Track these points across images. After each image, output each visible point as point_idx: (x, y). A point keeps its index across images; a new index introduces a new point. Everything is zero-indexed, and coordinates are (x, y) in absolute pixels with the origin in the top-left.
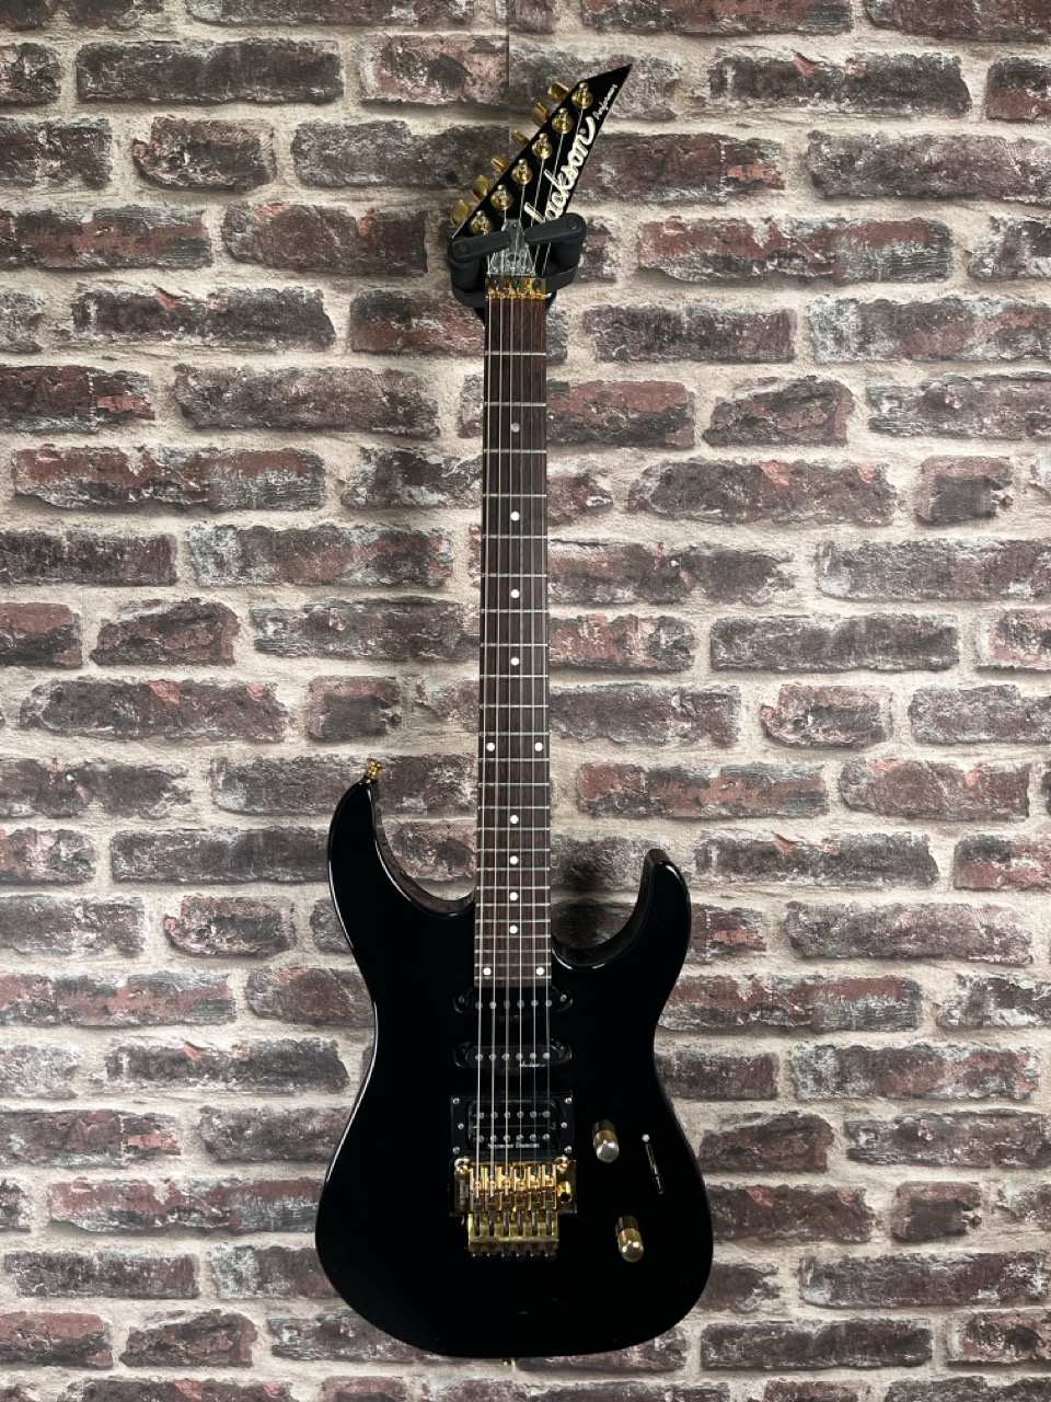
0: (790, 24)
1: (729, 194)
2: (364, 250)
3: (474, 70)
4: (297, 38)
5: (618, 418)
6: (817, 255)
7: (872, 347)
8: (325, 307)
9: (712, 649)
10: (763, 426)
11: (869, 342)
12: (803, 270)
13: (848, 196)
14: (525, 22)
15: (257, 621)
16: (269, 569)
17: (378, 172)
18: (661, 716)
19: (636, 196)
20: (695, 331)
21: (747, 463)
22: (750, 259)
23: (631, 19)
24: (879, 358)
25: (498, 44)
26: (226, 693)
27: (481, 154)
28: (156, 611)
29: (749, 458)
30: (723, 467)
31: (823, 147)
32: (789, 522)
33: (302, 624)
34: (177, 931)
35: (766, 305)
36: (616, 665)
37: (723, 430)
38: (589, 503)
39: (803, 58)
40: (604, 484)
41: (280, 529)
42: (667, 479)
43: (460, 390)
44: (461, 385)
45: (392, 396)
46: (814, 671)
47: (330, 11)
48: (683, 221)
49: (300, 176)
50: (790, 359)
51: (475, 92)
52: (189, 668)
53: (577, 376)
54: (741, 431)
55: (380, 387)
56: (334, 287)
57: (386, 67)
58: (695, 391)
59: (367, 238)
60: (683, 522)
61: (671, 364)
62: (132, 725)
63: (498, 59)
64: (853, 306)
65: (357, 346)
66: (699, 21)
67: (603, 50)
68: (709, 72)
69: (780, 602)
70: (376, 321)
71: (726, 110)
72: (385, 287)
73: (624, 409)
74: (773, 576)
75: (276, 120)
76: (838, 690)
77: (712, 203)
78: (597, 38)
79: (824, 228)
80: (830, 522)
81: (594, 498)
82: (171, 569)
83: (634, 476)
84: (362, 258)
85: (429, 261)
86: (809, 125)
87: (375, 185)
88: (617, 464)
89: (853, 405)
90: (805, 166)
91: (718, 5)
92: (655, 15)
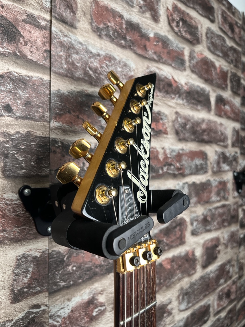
0: (170, 62)
1: (152, 135)
3: (26, 35)
6: (178, 164)
10: (163, 244)
12: (174, 171)
13: (185, 140)
14: (62, 16)
22: (158, 166)
23: (114, 36)
24: (193, 205)
25: (44, 23)
27: (30, 95)
31: (179, 118)
32: (170, 285)
38: (94, 314)
39: (174, 79)
40: (101, 299)
51: (26, 50)
63: (43, 32)
64: (187, 185)
66: (141, 48)
67: (101, 49)
69: (169, 322)
74: (166, 312)
78: (99, 40)
79: (179, 153)
80: (182, 279)
81: (96, 310)
86: (175, 108)
88: (107, 284)
89: (187, 226)
90: (174, 126)
91: (148, 44)
92: (125, 39)
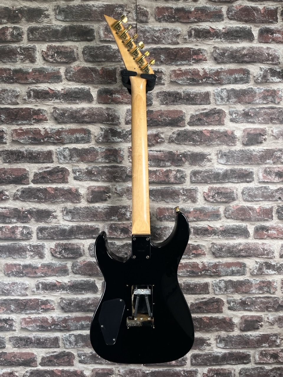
0: (208, 19)
1: (193, 63)
2: (101, 78)
4: (83, 24)
5: (166, 119)
6: (216, 78)
7: (230, 100)
8: (91, 92)
9: (191, 178)
10: (203, 121)
11: (230, 99)
12: (212, 81)
13: (223, 63)
14: (141, 20)
15: (74, 172)
16: (77, 159)
17: (104, 58)
18: (178, 195)
19: (170, 63)
20: (185, 97)
21: (199, 130)
22: (199, 79)
23: (168, 19)
24: (232, 103)
25: (134, 26)
26: (66, 190)
28: (48, 169)
29: (199, 129)
30: (193, 132)
31: (217, 50)
32: (210, 145)
33: (86, 173)
34: (54, 252)
35: (203, 90)
36: (166, 182)
37: (193, 122)
38: (159, 141)
39: (211, 28)
40: (162, 136)
41: (80, 148)
42: (179, 134)
43: (125, 112)
44: (126, 111)
45: (108, 114)
46: (217, 183)
47: (91, 18)
48: (182, 69)
49: (84, 59)
50: (209, 104)
52: (57, 184)
53: (155, 109)
54: (197, 122)
55: (105, 112)
56: (93, 87)
57: (106, 32)
58: (185, 112)
59: (102, 75)
60: (183, 145)
61: (179, 105)
62: (42, 199)
63: (134, 29)
64: (225, 90)
65: (99, 102)
66: (185, 19)
67: (161, 27)
68: (188, 32)
69: (208, 165)
70: (104, 95)
71: (192, 41)
72: (106, 87)
73: (167, 117)
74: (206, 159)
75: (78, 45)
76: (223, 188)
77: (189, 65)
78: (159, 24)
79: (218, 71)
80: (220, 145)
81: (160, 140)
82: (52, 159)
83: (170, 134)
84: (100, 79)
85: (117, 80)
86: (213, 45)
87: (104, 61)
88: (166, 131)
89: (226, 115)
90: (212, 55)
91: (190, 15)
92: (174, 18)
